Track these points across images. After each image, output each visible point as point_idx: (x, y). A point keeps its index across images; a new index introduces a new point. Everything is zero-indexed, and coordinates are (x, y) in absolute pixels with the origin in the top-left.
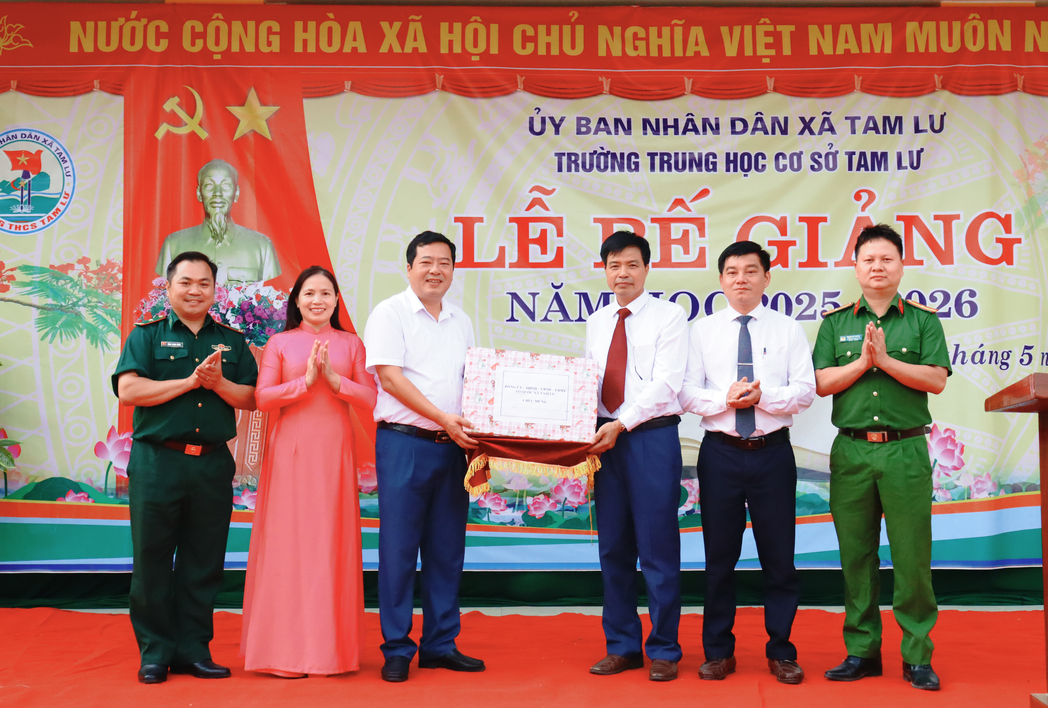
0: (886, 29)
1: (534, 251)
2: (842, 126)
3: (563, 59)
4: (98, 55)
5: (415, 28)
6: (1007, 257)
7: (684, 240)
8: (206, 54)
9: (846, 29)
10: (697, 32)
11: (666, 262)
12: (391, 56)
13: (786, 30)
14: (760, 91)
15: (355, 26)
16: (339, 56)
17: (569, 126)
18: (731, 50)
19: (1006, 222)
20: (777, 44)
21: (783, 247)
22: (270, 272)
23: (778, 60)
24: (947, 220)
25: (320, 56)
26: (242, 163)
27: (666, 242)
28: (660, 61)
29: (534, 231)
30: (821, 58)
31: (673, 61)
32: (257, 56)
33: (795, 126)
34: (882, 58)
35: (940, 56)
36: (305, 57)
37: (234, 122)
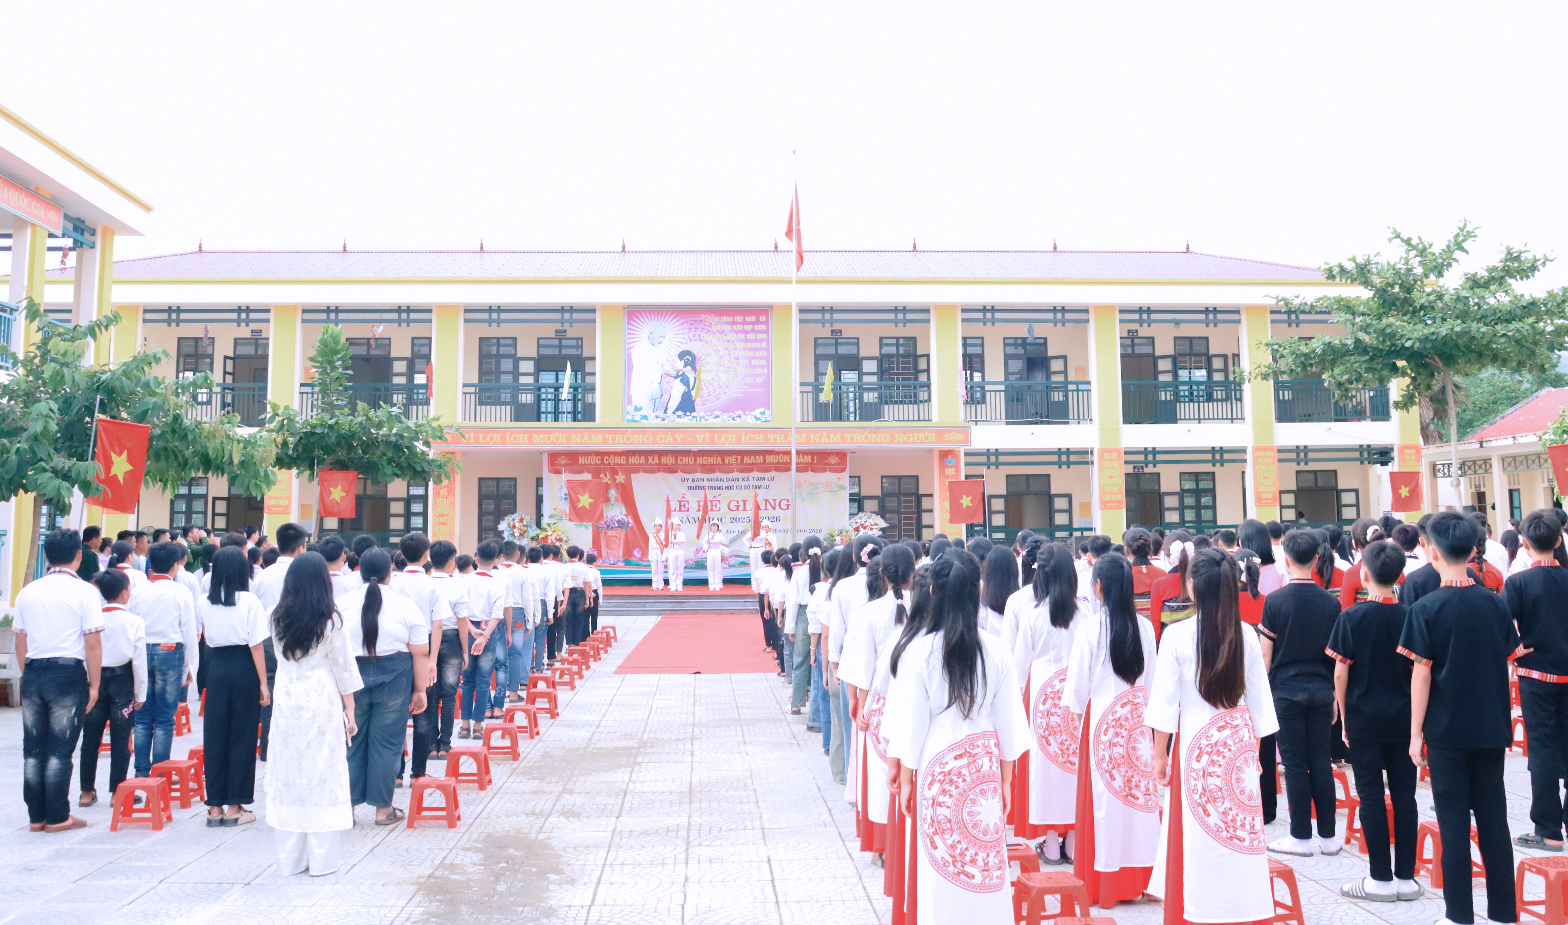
0: (761, 457)
1: (683, 508)
2: (751, 479)
3: (689, 465)
4: (585, 464)
5: (656, 458)
6: (788, 508)
7: (716, 505)
8: (609, 464)
9: (753, 457)
10: (719, 458)
11: (712, 510)
12: (651, 464)
13: (739, 457)
14: (731, 471)
15: (643, 458)
16: (639, 464)
17: (690, 480)
18: (727, 462)
19: (788, 501)
20: (737, 461)
21: (738, 507)
22: (624, 512)
23: (737, 464)
24: (775, 500)
25: (635, 464)
26: (617, 489)
27: (712, 506)
28: (711, 465)
29: (683, 503)
30: (747, 464)
31: (714, 465)
32: (621, 464)
33: (741, 480)
34: (760, 464)
35: (774, 463)
36: (631, 464)
37: (615, 479)
